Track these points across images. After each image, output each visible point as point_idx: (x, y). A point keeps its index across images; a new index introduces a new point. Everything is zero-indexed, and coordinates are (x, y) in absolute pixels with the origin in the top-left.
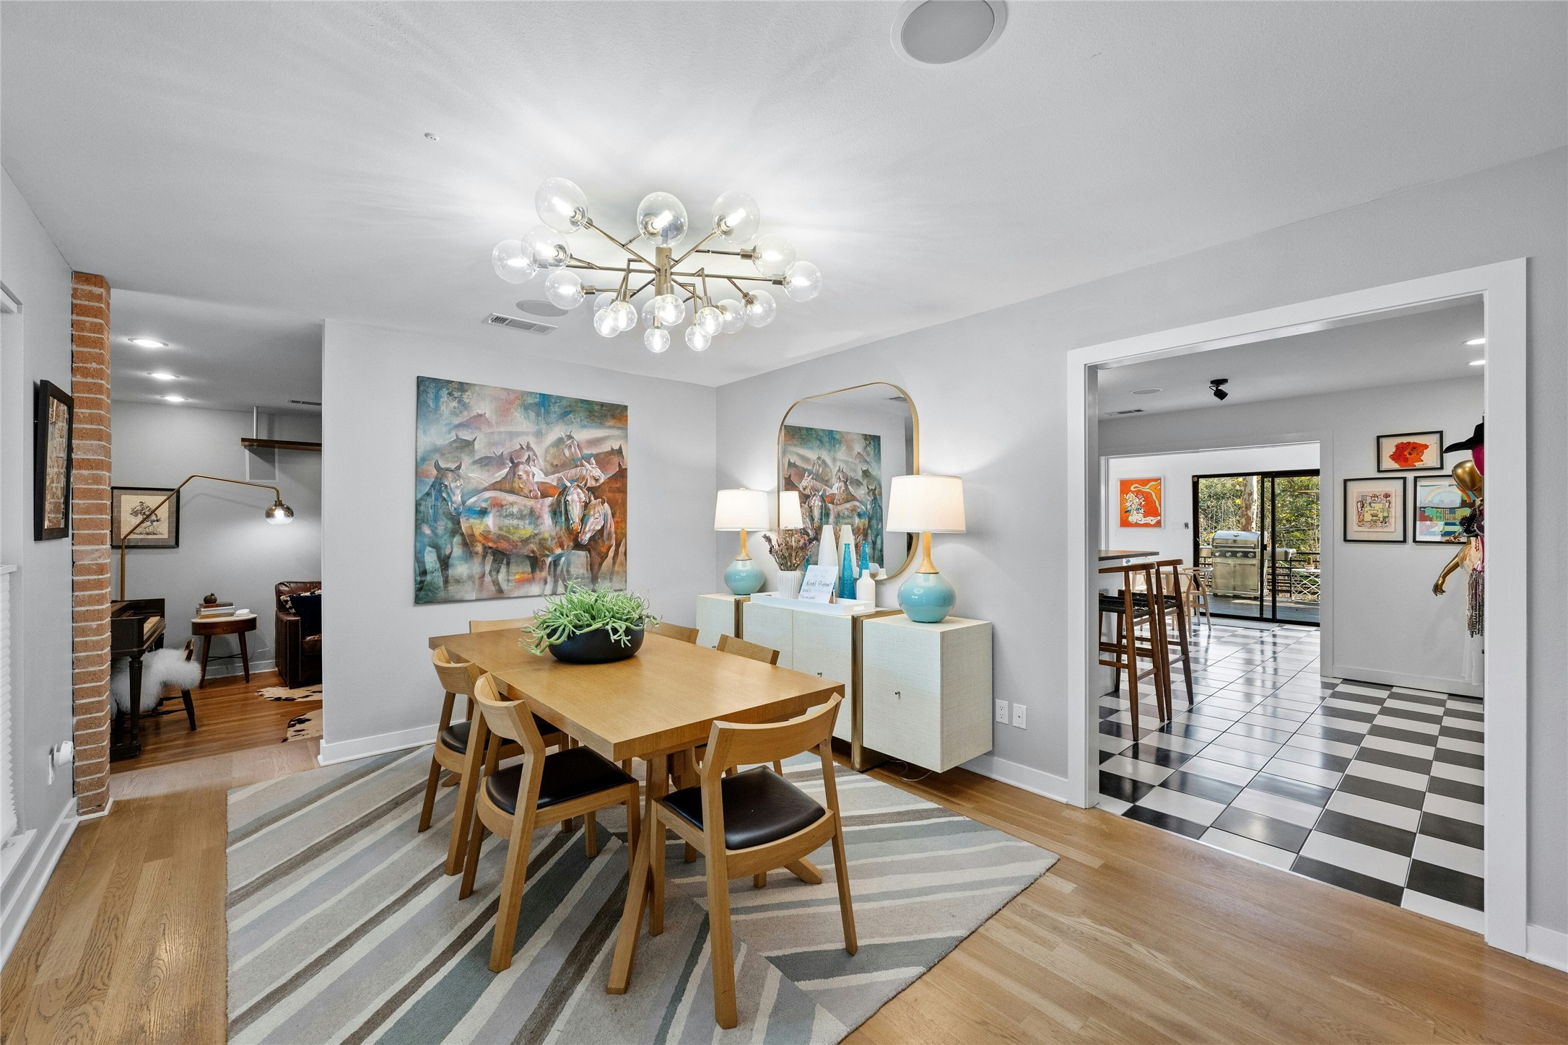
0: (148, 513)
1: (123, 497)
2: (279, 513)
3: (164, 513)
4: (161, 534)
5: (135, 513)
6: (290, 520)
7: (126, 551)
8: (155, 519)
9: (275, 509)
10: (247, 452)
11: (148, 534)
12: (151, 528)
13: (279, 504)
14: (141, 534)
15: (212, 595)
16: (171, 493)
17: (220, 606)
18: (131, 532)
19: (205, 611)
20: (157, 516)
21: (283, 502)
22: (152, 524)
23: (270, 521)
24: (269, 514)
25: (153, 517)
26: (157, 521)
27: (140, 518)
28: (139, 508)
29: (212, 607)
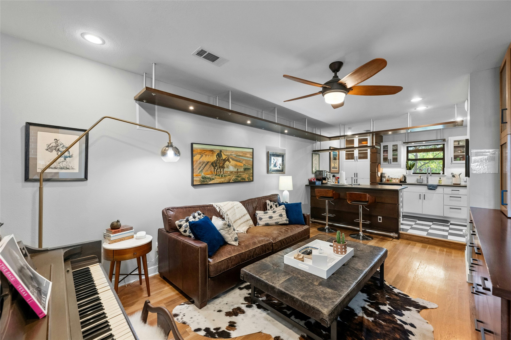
0: (62, 150)
1: (39, 133)
2: (170, 152)
3: (76, 151)
4: (72, 169)
5: (50, 149)
6: (178, 158)
7: (44, 183)
8: (68, 155)
9: (168, 150)
10: (137, 105)
11: (61, 168)
12: (65, 163)
13: (170, 145)
14: (55, 168)
15: (118, 221)
16: (82, 133)
17: (123, 230)
18: (48, 167)
19: (113, 237)
20: (69, 153)
21: (173, 144)
22: (65, 159)
23: (163, 158)
24: (164, 154)
25: (66, 154)
26: (70, 157)
27: (54, 155)
28: (54, 144)
29: (119, 232)
